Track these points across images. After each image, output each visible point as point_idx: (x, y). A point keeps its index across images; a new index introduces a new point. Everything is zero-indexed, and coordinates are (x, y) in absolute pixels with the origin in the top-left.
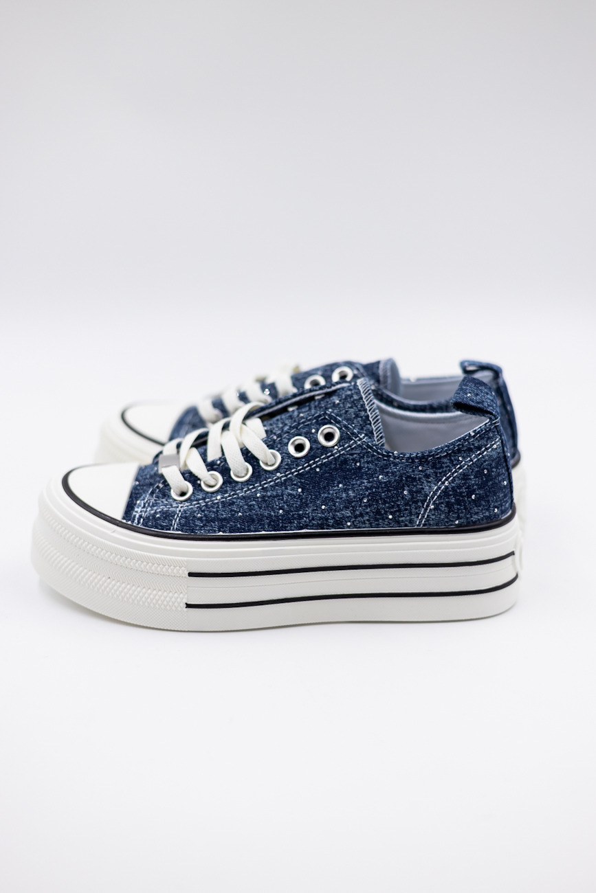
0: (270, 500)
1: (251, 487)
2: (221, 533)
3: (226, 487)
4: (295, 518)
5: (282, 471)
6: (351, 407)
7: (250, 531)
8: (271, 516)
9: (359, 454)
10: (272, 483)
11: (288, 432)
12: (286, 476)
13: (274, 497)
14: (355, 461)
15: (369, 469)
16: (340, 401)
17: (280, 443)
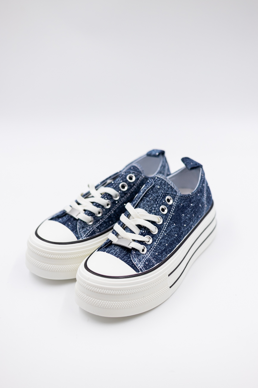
0: (170, 233)
1: (161, 233)
2: (168, 255)
3: (154, 238)
4: (181, 235)
5: (165, 221)
6: (165, 186)
7: (174, 248)
8: (175, 239)
9: (179, 201)
10: (166, 228)
11: (157, 207)
12: (167, 222)
13: (170, 232)
14: (180, 204)
15: (186, 204)
16: (159, 186)
17: (157, 212)
